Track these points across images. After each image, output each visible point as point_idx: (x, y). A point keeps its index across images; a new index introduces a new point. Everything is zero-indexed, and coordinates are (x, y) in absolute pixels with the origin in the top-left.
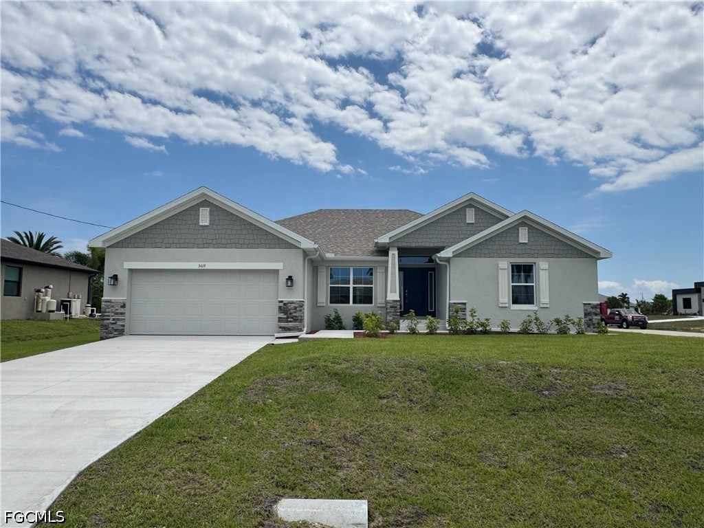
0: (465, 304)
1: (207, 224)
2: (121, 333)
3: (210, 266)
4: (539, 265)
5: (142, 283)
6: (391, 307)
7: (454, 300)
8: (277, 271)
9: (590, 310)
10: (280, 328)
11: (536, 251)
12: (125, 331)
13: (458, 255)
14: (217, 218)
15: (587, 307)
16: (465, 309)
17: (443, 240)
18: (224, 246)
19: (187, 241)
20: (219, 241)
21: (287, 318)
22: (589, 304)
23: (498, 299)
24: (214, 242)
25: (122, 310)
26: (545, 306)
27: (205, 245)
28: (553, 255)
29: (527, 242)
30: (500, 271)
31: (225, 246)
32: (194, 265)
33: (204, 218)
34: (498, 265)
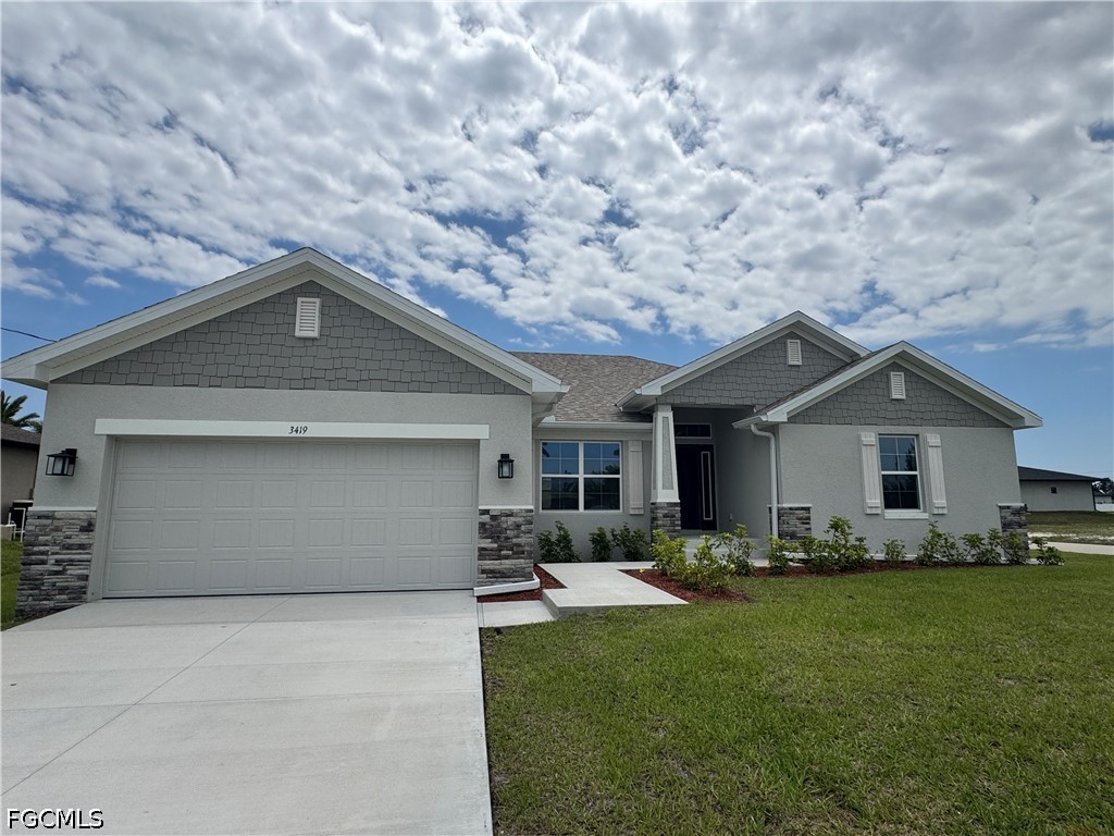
0: (808, 509)
1: (315, 334)
2: (78, 595)
3: (317, 430)
4: (925, 439)
5: (143, 472)
6: (665, 516)
7: (787, 502)
8: (474, 445)
9: (1010, 518)
10: (483, 572)
11: (919, 415)
12: (89, 591)
13: (794, 418)
14: (338, 322)
15: (1007, 513)
16: (809, 518)
17: (749, 394)
18: (354, 385)
19: (264, 371)
20: (341, 374)
21: (500, 549)
22: (1008, 507)
23: (863, 500)
24: (330, 375)
25: (83, 538)
26: (941, 512)
27: (307, 382)
28: (948, 422)
29: (904, 397)
30: (864, 448)
31: (357, 385)
32: (280, 429)
33: (308, 320)
34: (859, 437)
